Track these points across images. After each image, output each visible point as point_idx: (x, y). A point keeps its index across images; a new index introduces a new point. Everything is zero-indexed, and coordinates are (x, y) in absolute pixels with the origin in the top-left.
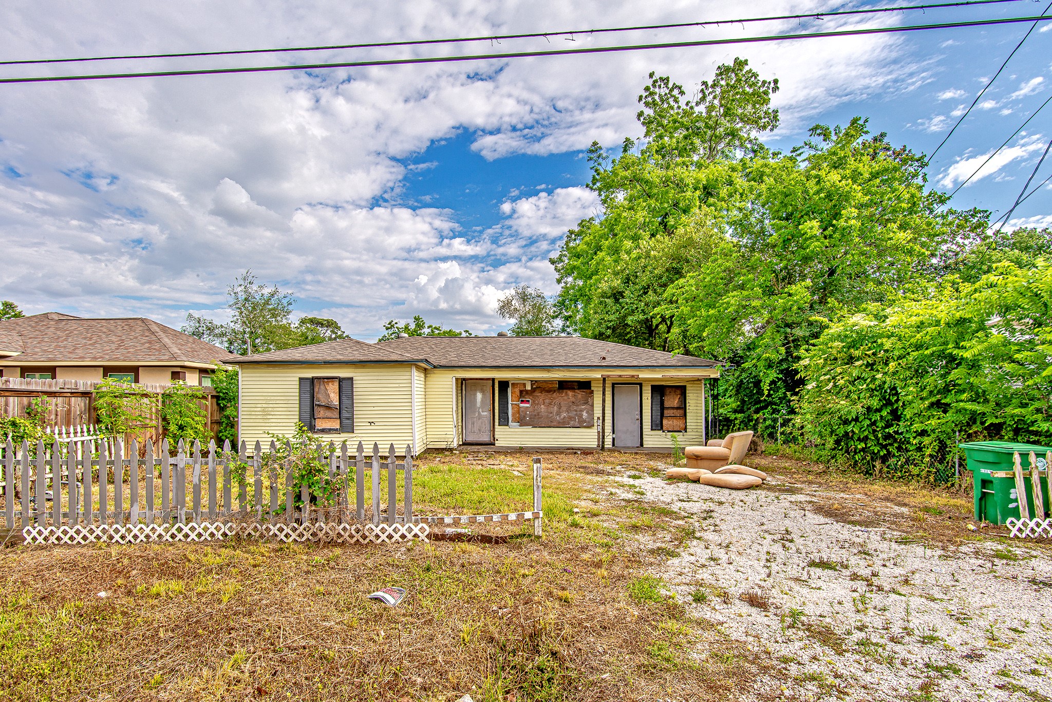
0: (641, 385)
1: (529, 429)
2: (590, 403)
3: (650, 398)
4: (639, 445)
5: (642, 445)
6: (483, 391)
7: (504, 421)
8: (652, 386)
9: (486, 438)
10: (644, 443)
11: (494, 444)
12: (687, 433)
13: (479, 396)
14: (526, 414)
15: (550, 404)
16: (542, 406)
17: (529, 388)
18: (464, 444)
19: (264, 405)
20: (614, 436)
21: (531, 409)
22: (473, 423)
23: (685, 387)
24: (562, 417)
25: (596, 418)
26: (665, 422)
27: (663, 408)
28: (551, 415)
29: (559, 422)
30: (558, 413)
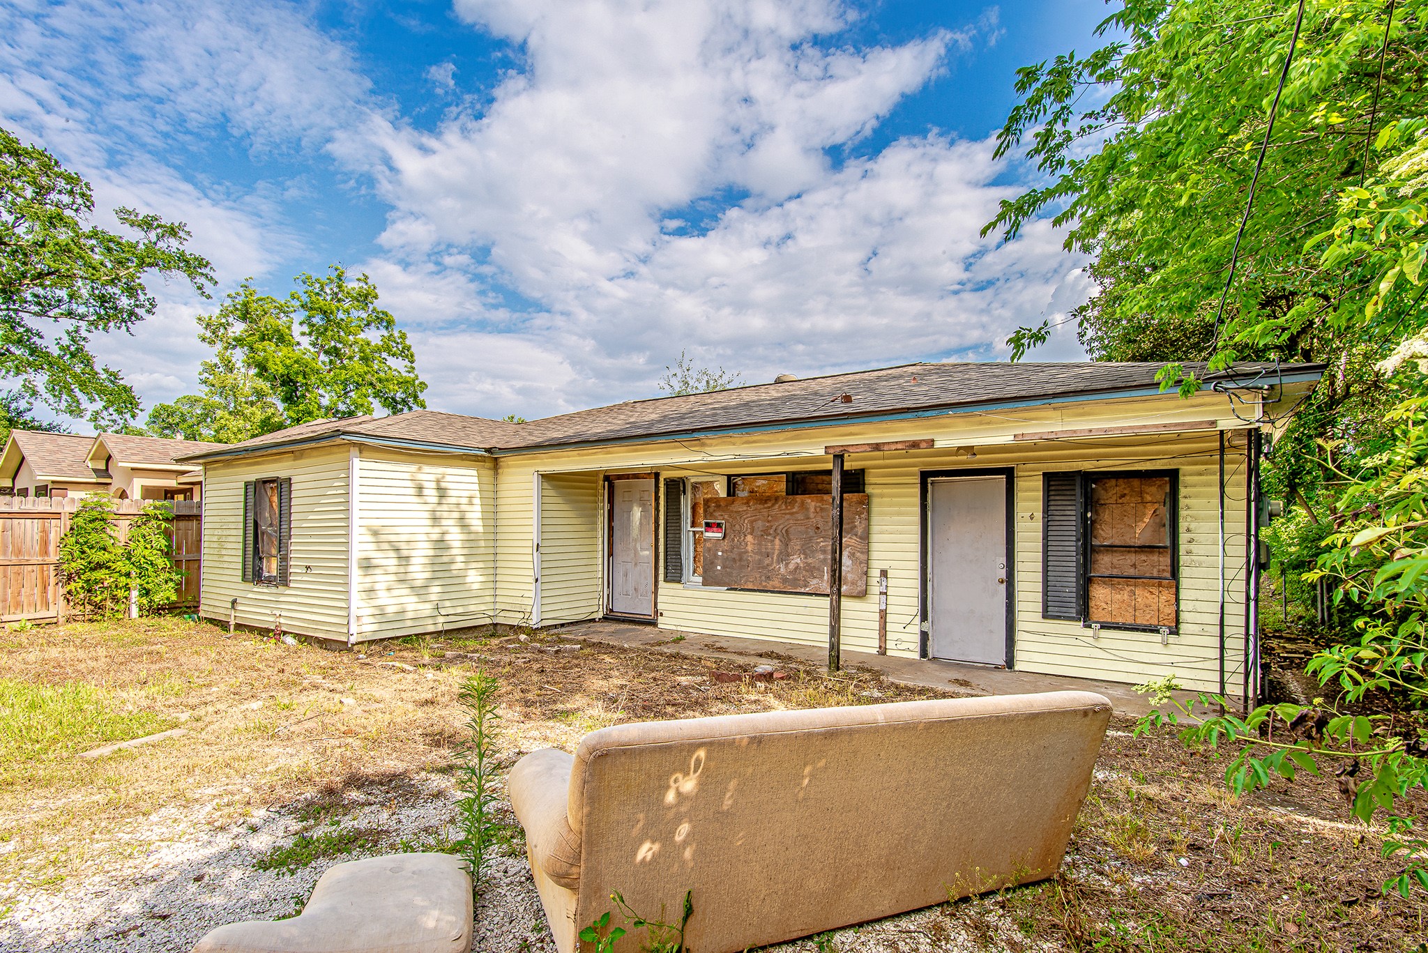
0: (1009, 473)
1: (720, 595)
2: (860, 531)
3: (1039, 515)
4: (1001, 661)
5: (1010, 663)
6: (643, 504)
7: (674, 574)
8: (1049, 478)
9: (646, 610)
10: (1019, 656)
11: (653, 623)
12: (1183, 639)
13: (637, 513)
14: (716, 556)
15: (766, 532)
16: (749, 538)
17: (721, 489)
18: (610, 617)
19: (220, 532)
20: (927, 626)
21: (726, 544)
22: (626, 575)
23: (1173, 475)
24: (791, 566)
25: (875, 573)
26: (1100, 594)
27: (1088, 551)
28: (767, 561)
29: (785, 580)
30: (785, 556)
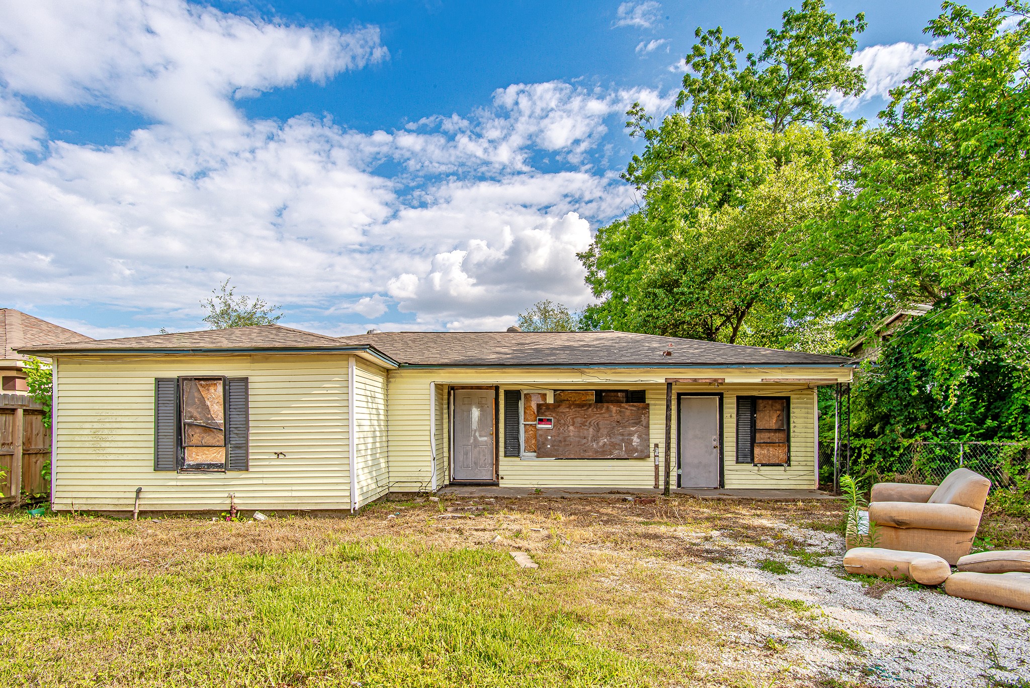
0: (721, 396)
1: (550, 462)
2: (644, 423)
3: (734, 416)
4: (717, 484)
5: (722, 484)
6: (481, 406)
7: (513, 451)
8: (739, 398)
9: (485, 475)
10: (726, 481)
11: (497, 485)
12: (792, 468)
13: (476, 413)
14: (546, 439)
15: (583, 424)
16: (571, 428)
17: (550, 400)
18: (452, 484)
19: (96, 425)
20: (680, 472)
21: (554, 433)
22: (466, 454)
23: (788, 399)
24: (601, 444)
25: (652, 446)
26: (757, 451)
27: (754, 430)
28: (584, 441)
29: (597, 452)
30: (596, 439)
